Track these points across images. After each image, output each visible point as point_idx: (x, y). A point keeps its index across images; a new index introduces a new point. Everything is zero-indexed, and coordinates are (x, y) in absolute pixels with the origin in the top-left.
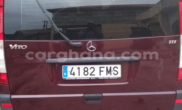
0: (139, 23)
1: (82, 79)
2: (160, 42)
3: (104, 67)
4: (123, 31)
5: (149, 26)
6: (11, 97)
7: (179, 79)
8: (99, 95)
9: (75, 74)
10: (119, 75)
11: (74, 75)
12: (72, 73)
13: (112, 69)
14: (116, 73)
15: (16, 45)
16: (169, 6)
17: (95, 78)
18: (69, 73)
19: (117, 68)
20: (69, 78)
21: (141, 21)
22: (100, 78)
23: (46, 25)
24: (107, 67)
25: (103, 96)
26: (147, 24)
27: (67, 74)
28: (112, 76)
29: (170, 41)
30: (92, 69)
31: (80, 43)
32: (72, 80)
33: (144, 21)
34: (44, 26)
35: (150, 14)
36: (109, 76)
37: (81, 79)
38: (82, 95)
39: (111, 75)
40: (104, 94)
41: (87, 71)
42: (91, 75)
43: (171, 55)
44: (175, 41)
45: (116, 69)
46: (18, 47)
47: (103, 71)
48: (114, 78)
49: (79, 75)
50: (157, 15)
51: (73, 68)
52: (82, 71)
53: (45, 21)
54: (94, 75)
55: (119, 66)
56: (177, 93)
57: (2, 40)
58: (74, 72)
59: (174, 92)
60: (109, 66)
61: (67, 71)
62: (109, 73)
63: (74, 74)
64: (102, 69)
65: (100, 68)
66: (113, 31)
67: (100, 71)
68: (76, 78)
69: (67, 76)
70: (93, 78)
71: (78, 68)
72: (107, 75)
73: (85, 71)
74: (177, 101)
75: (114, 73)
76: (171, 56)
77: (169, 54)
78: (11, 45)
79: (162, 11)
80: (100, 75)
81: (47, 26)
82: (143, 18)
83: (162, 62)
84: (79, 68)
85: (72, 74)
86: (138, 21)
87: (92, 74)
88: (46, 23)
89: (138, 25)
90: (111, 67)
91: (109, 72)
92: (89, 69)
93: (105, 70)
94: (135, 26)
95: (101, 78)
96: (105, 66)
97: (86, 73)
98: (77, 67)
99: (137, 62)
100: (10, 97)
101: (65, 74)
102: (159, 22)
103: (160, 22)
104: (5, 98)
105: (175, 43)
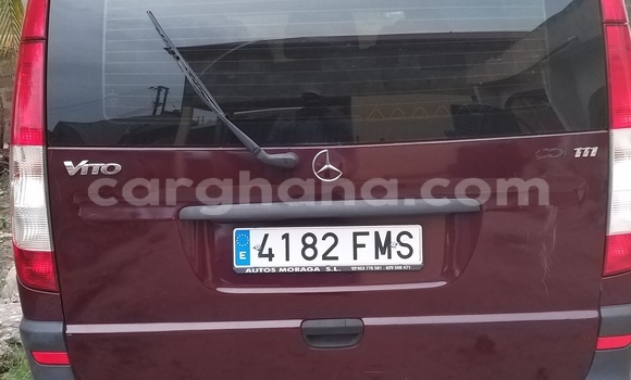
0: (477, 93)
1: (297, 270)
2: (546, 153)
3: (367, 234)
4: (428, 116)
5: (509, 102)
6: (65, 329)
7: (607, 271)
8: (351, 323)
9: (273, 256)
10: (417, 259)
11: (270, 260)
12: (266, 251)
13: (394, 239)
14: (405, 251)
15: (83, 163)
16: (577, 38)
17: (337, 268)
18: (254, 253)
19: (411, 236)
20: (255, 268)
21: (484, 84)
22: (353, 269)
23: (161, 101)
24: (377, 234)
25: (364, 327)
26: (505, 97)
27: (248, 255)
28: (394, 261)
29: (578, 150)
30: (331, 240)
31: (290, 156)
32: (263, 273)
33: (495, 87)
34: (157, 104)
35: (515, 63)
36: (383, 260)
37: (294, 273)
38: (296, 323)
39: (390, 257)
40: (368, 321)
41: (313, 246)
42: (325, 257)
43: (581, 194)
44: (595, 150)
45: (404, 239)
46: (90, 168)
47: (363, 246)
48: (400, 268)
49: (287, 259)
50: (536, 66)
51: (266, 236)
52: (296, 246)
53: (160, 88)
54: (336, 258)
55: (416, 230)
56: (603, 316)
57: (41, 147)
58: (270, 250)
59: (592, 314)
60: (383, 230)
61: (249, 245)
62: (383, 253)
63: (270, 256)
64: (360, 240)
65: (355, 234)
66: (398, 118)
67: (356, 246)
68: (277, 269)
69: (247, 262)
70: (332, 268)
71: (283, 237)
72: (377, 257)
73: (306, 246)
74: (603, 342)
75: (399, 253)
76: (581, 198)
77: (576, 191)
78: (68, 164)
79: (551, 54)
80: (355, 258)
81: (164, 105)
82: (492, 77)
83: (552, 217)
84: (286, 236)
85: (265, 256)
86: (472, 85)
87: (328, 255)
88: (163, 92)
89: (474, 98)
90: (389, 233)
91: (382, 247)
92: (319, 238)
93: (369, 241)
94: (464, 101)
95: (359, 269)
96: (372, 229)
97: (309, 252)
98: (279, 231)
99: (473, 216)
100: (61, 330)
101: (242, 256)
102: (543, 91)
103: (546, 89)
104: (45, 335)
105: (593, 154)
